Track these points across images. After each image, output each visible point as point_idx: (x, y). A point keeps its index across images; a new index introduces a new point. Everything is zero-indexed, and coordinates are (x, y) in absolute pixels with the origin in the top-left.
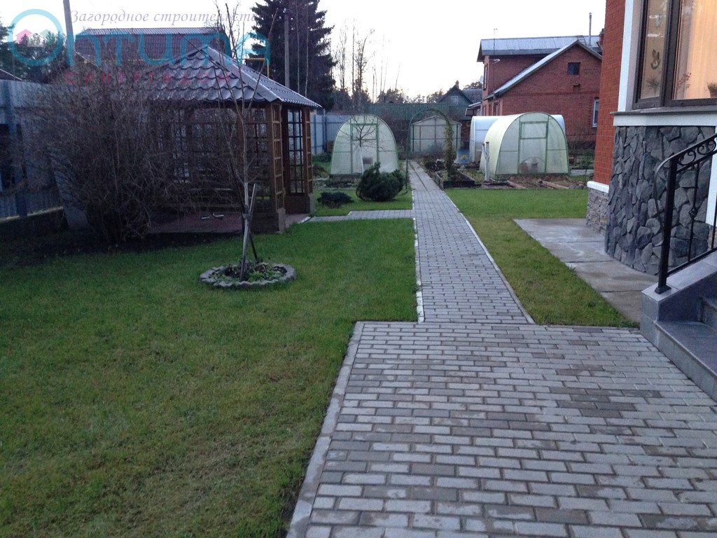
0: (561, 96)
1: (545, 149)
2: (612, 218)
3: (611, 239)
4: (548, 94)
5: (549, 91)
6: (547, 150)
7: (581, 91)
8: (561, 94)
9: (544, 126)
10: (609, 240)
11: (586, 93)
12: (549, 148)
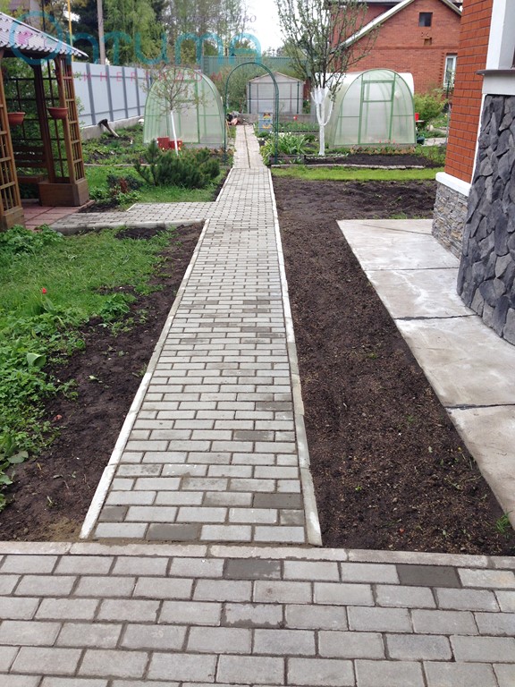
0: (411, 51)
1: (389, 115)
2: (471, 245)
3: (468, 277)
4: (398, 48)
5: (399, 45)
6: (392, 116)
7: (433, 45)
8: (411, 48)
9: (390, 85)
10: (464, 278)
11: (438, 48)
12: (394, 114)
